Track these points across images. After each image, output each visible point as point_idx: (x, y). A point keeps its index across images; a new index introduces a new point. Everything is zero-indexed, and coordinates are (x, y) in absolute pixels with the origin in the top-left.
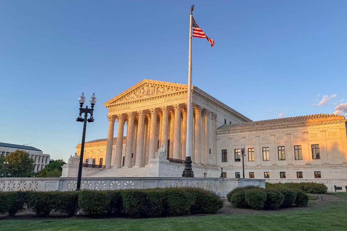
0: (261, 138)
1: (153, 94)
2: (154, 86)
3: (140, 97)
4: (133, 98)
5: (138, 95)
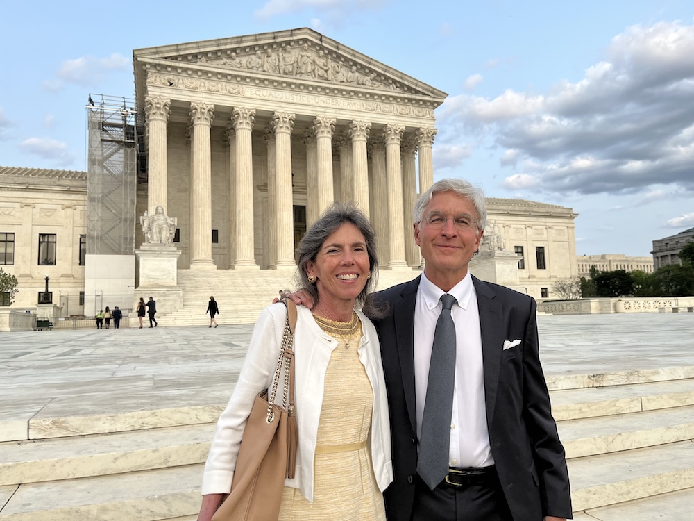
1: (330, 78)
2: (330, 57)
3: (285, 73)
4: (261, 69)
5: (278, 65)
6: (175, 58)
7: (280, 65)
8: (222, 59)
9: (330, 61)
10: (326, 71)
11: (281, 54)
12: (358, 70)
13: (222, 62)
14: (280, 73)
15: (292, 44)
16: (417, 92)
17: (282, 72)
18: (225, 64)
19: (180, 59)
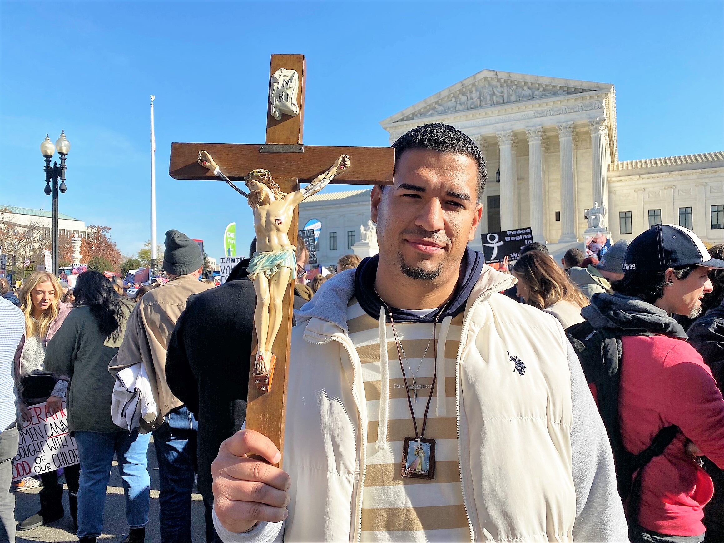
0: (708, 188)
1: (506, 101)
2: (505, 85)
3: (471, 108)
4: (455, 110)
5: (467, 103)
6: (402, 120)
7: (468, 103)
8: (430, 111)
9: (505, 88)
10: (503, 96)
11: (468, 94)
12: (529, 88)
13: (430, 113)
14: (468, 109)
15: (476, 84)
16: (583, 91)
17: (469, 107)
18: (431, 114)
19: (405, 119)
